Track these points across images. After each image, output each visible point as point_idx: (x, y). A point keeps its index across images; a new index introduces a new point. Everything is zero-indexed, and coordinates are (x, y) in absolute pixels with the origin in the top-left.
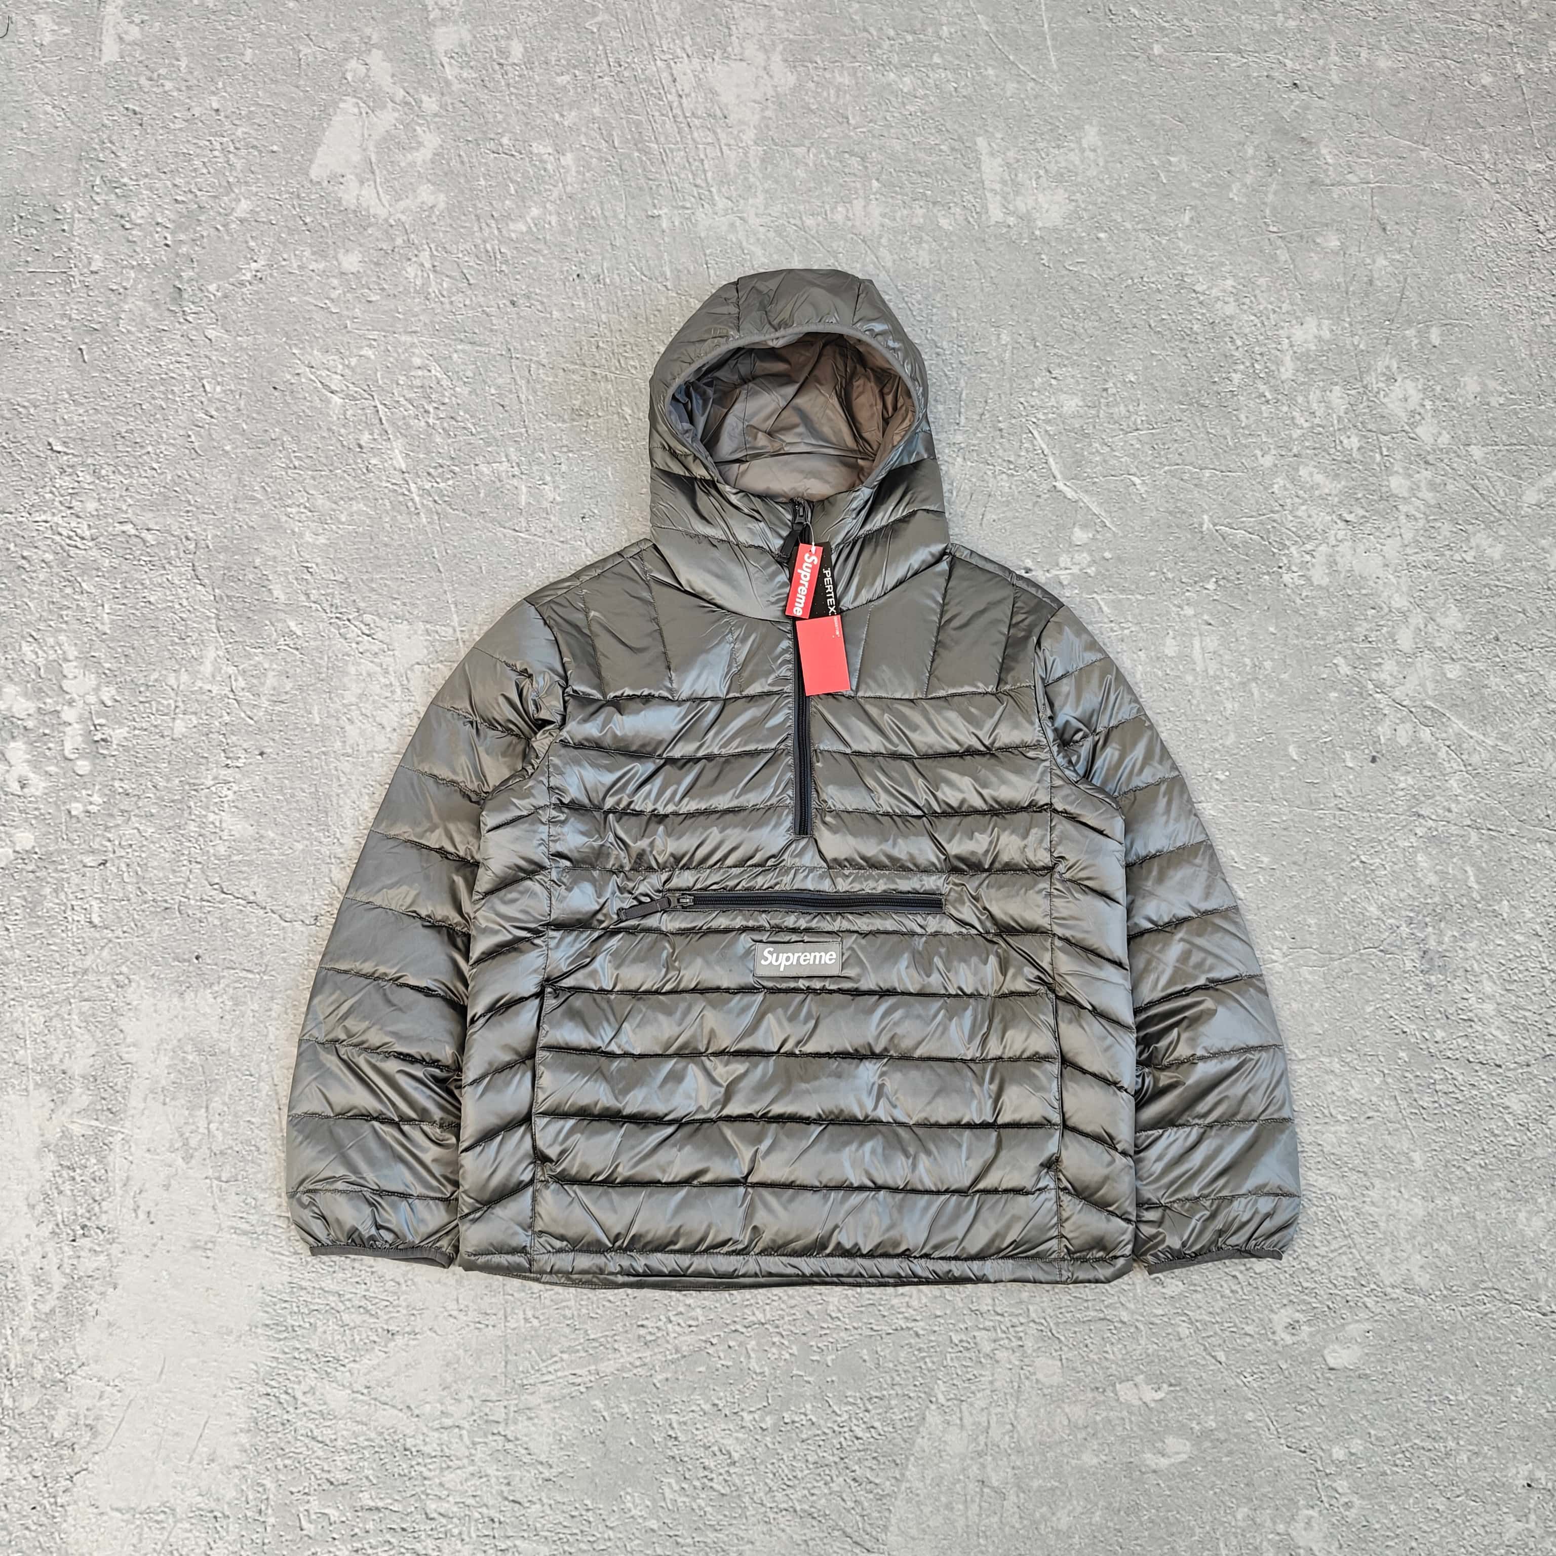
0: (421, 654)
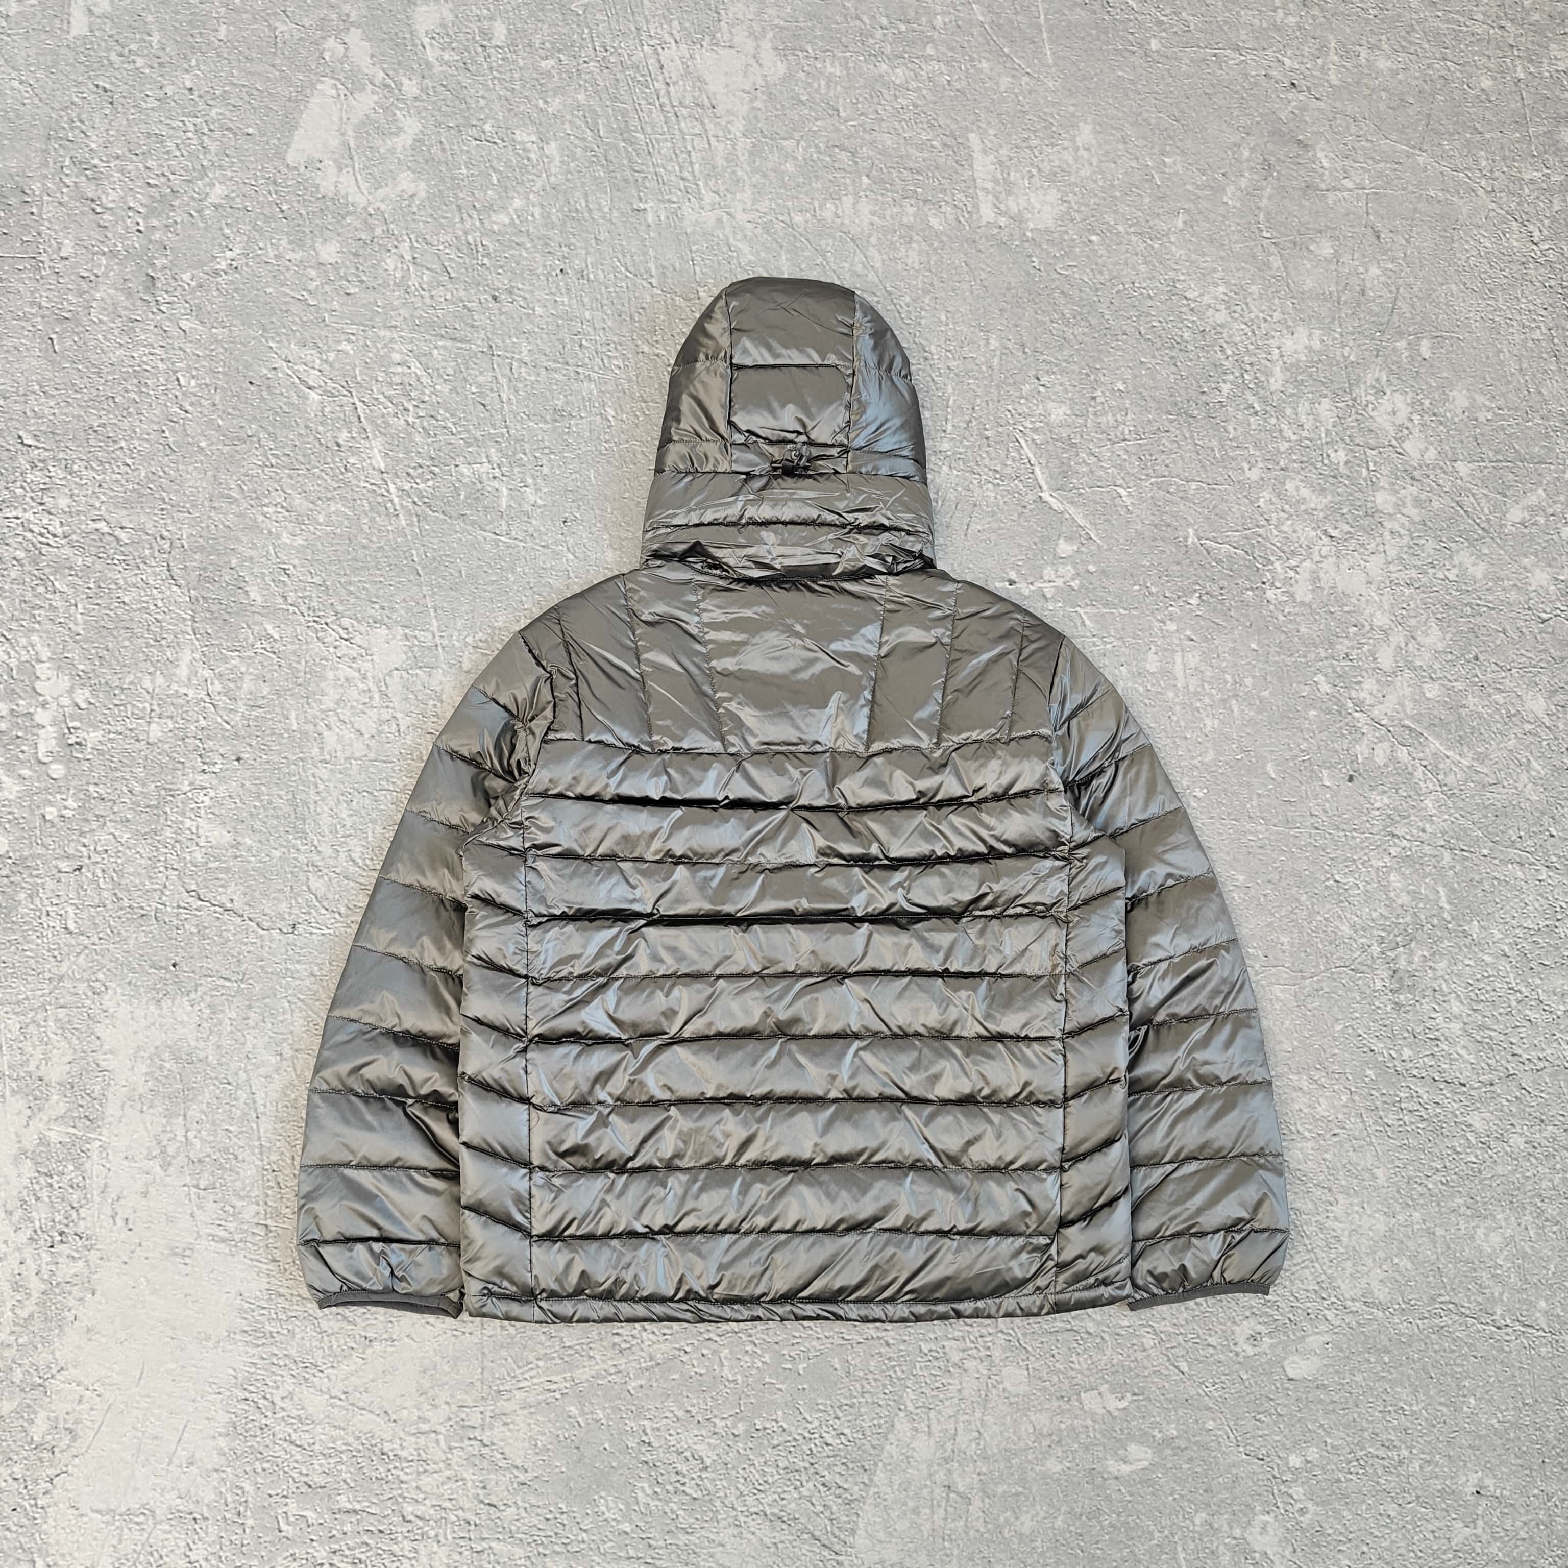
0: (399, 659)
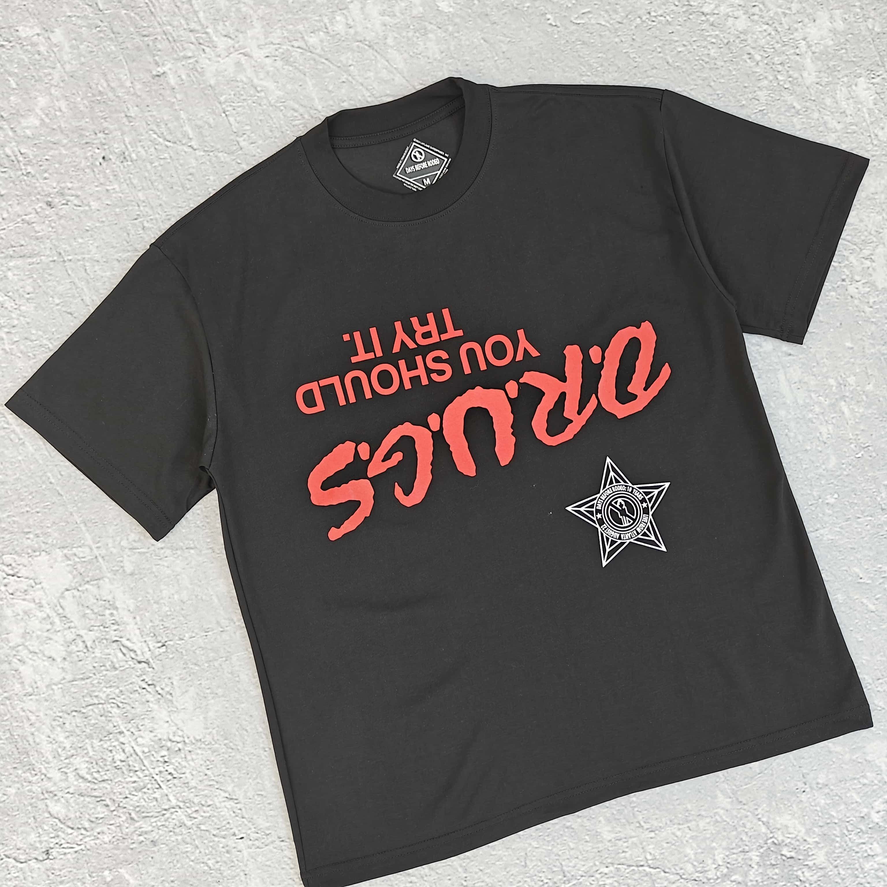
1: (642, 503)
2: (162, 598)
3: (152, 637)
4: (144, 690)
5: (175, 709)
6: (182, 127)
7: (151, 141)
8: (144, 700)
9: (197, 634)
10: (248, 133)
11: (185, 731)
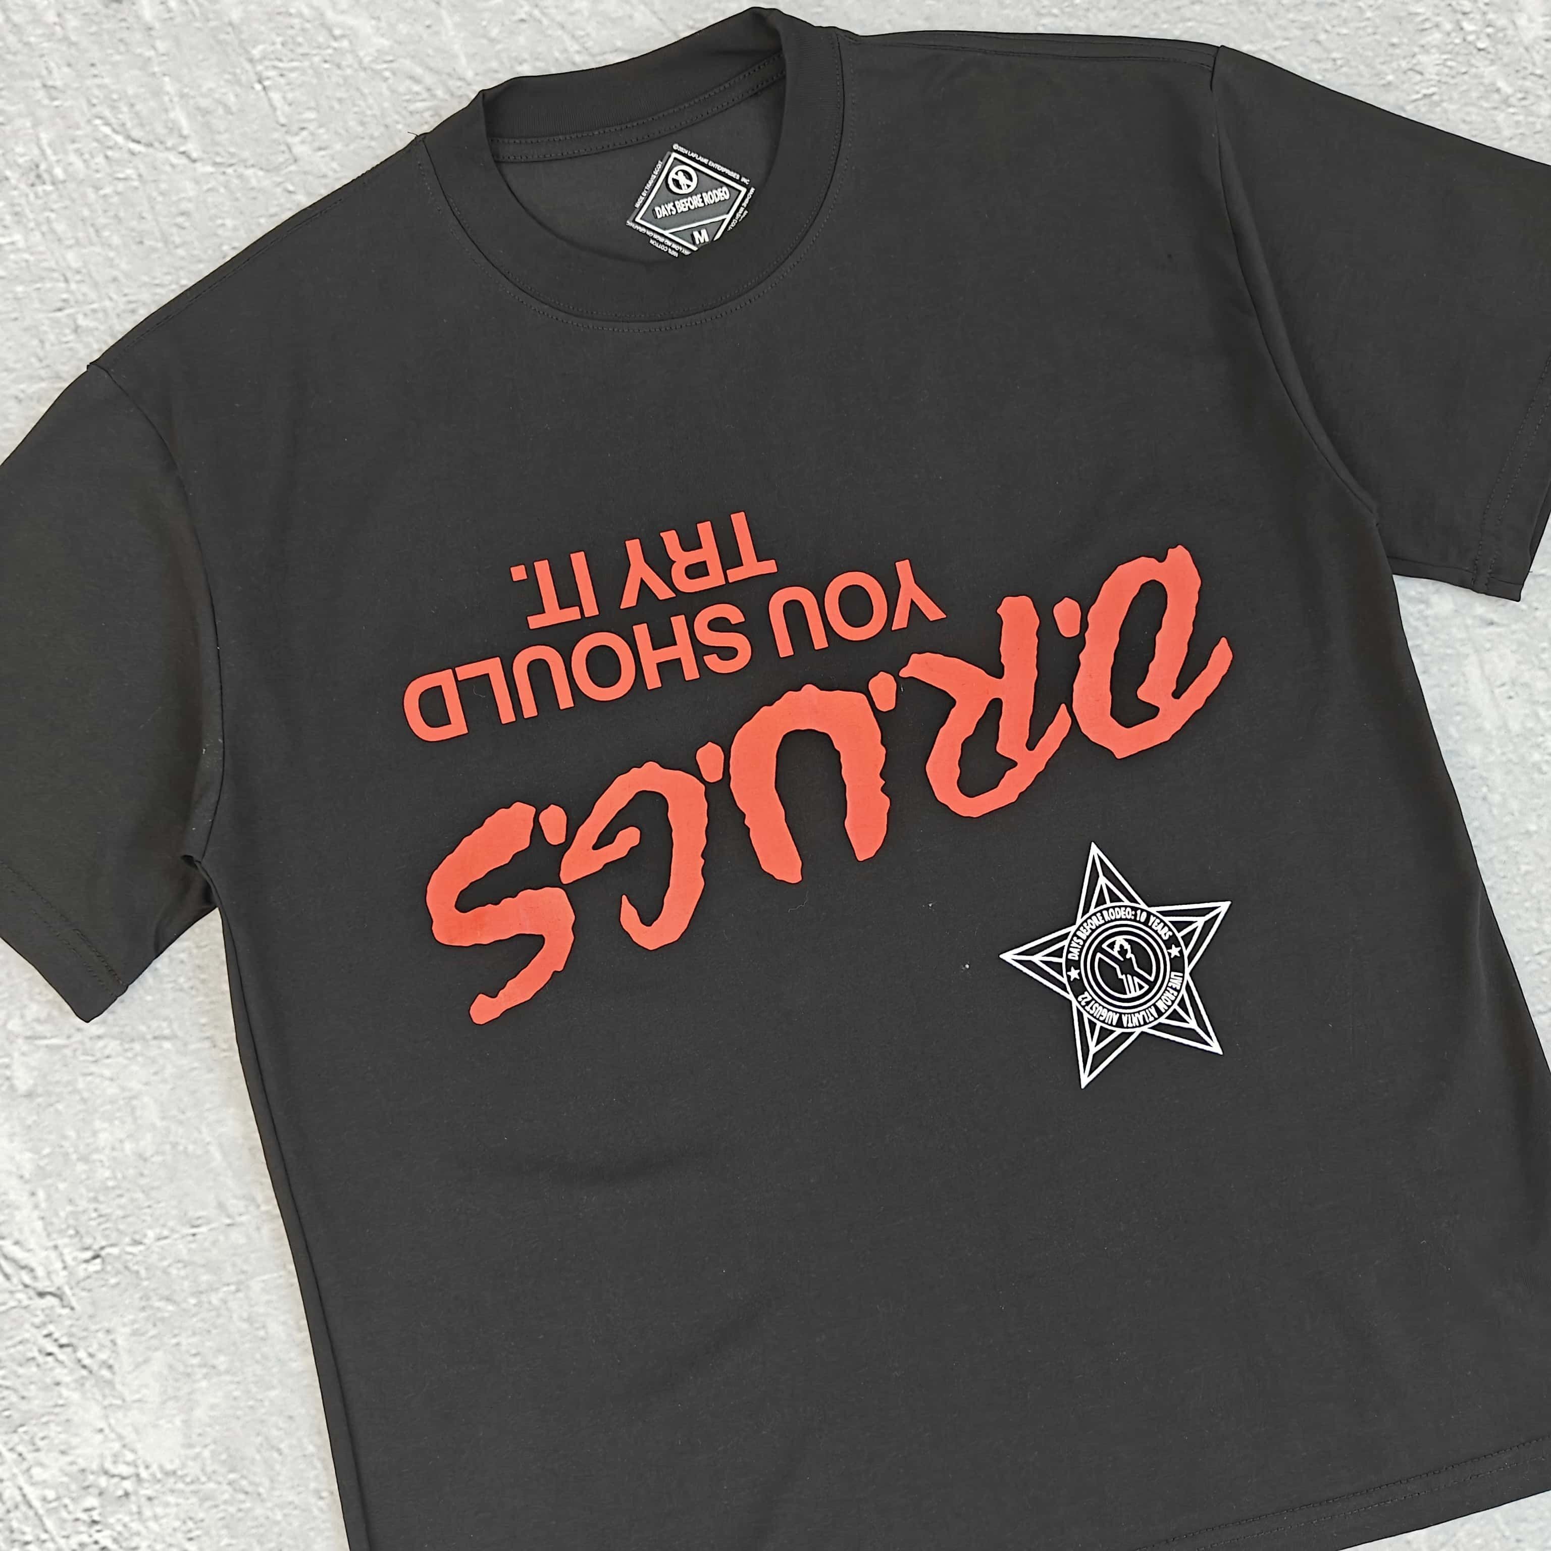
1: (1169, 948)
2: (97, 1150)
3: (71, 1237)
4: (50, 1359)
5: (119, 1402)
6: (166, 111)
7: (97, 140)
8: (48, 1380)
9: (173, 1230)
10: (312, 127)
11: (140, 1452)
